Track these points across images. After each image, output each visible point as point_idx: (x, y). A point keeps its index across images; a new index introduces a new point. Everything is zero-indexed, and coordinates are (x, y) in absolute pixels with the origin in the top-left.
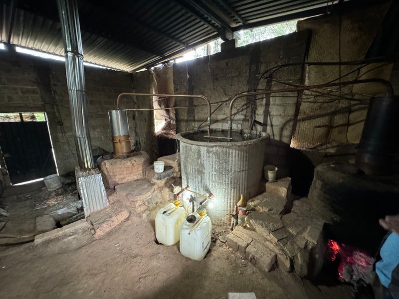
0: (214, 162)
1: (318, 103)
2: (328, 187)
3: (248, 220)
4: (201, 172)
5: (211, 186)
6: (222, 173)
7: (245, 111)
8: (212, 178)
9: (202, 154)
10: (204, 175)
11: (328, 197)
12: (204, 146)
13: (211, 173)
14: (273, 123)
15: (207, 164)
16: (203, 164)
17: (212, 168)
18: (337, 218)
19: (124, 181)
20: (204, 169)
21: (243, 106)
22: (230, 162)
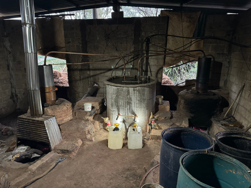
0: (137, 96)
1: (174, 57)
2: (187, 102)
3: (157, 125)
4: (129, 103)
5: (135, 111)
6: (141, 102)
7: (133, 62)
8: (136, 105)
9: (130, 92)
10: (131, 104)
11: (187, 106)
12: (131, 87)
13: (136, 102)
14: (151, 70)
15: (133, 98)
16: (131, 98)
17: (136, 100)
18: (192, 115)
19: (63, 122)
20: (132, 100)
21: (131, 59)
22: (145, 94)
